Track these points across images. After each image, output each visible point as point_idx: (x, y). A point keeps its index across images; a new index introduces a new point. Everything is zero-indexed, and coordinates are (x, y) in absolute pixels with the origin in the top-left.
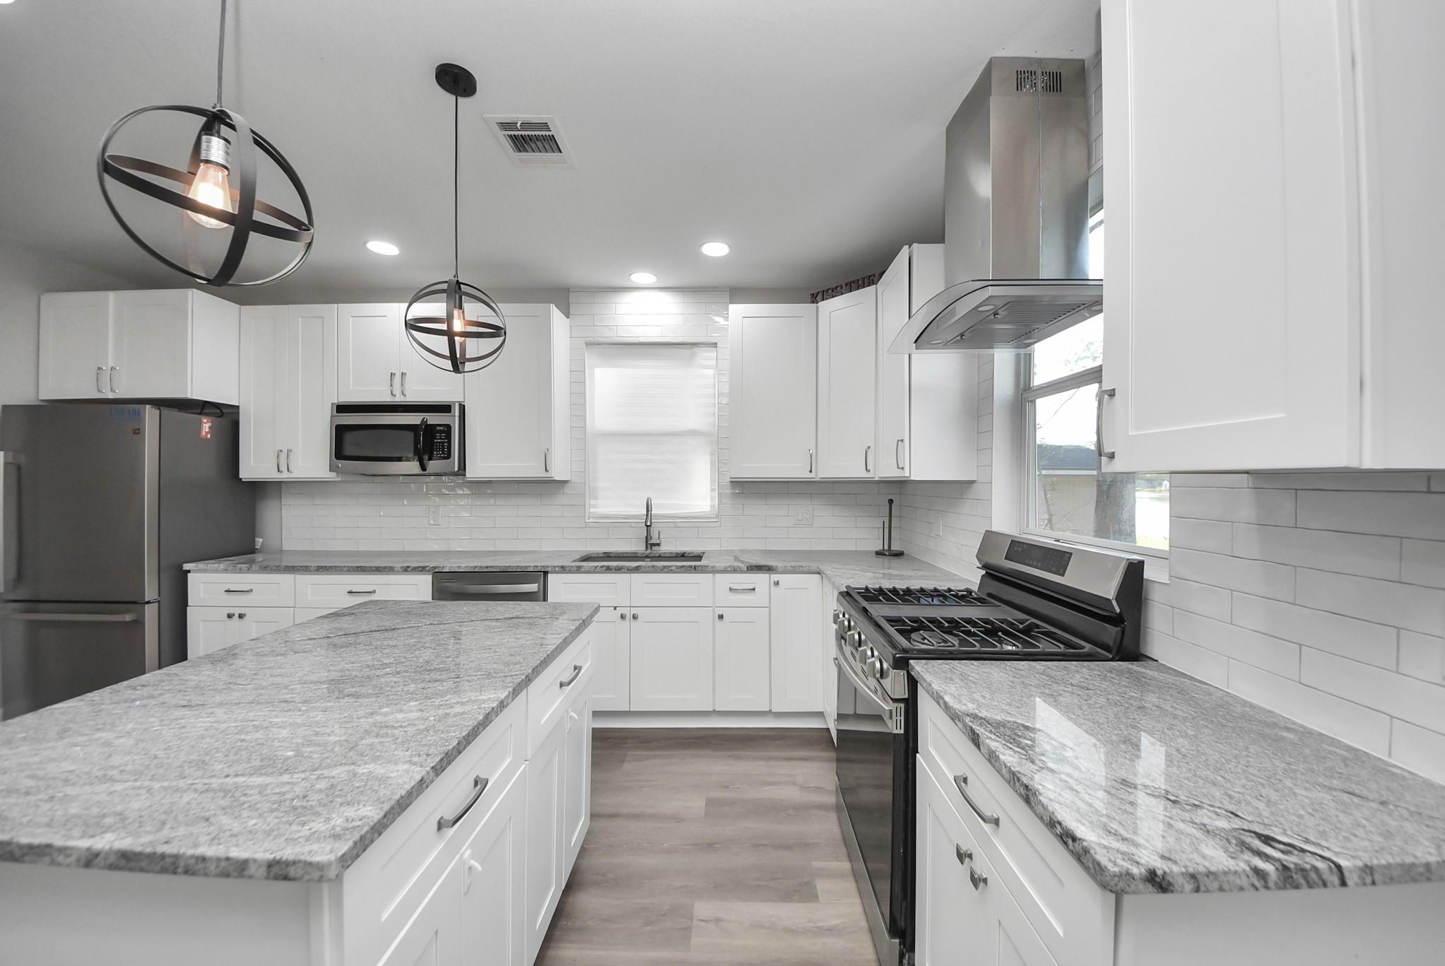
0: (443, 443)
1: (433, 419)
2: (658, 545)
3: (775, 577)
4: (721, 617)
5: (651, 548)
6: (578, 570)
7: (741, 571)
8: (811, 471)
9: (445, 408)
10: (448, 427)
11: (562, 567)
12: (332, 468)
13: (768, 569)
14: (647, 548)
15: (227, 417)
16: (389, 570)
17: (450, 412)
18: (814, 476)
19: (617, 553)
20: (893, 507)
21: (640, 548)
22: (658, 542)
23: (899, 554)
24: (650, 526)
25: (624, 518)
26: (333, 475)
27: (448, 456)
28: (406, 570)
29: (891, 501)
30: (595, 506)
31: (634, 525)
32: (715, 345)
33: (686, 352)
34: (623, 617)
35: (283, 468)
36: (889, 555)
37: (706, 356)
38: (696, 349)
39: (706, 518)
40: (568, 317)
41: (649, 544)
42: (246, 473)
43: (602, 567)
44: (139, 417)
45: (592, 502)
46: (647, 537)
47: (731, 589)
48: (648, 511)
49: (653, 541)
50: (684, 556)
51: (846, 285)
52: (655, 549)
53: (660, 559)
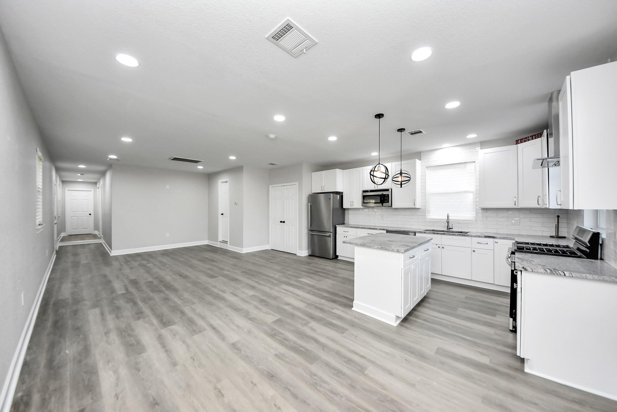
0: (387, 199)
1: (385, 193)
2: (452, 229)
3: (496, 240)
4: (474, 251)
5: (449, 230)
6: (425, 233)
7: (482, 237)
8: (515, 205)
9: (388, 190)
10: (388, 195)
11: (420, 232)
12: (362, 205)
13: (493, 237)
14: (447, 229)
15: (341, 194)
16: (376, 229)
17: (389, 191)
18: (517, 206)
19: (436, 230)
20: (559, 218)
21: (446, 229)
22: (452, 227)
23: (562, 238)
24: (448, 222)
25: (439, 220)
26: (362, 207)
27: (388, 202)
28: (380, 229)
30: (429, 216)
31: (442, 222)
32: (474, 162)
33: (463, 165)
34: (439, 247)
35: (352, 205)
36: (556, 237)
37: (471, 167)
38: (467, 164)
40: (420, 160)
41: (448, 228)
42: (344, 207)
43: (432, 232)
44: (330, 195)
45: (428, 214)
46: (447, 226)
47: (478, 243)
48: (448, 217)
49: (450, 227)
50: (461, 232)
51: (531, 136)
52: (450, 230)
53: (452, 232)
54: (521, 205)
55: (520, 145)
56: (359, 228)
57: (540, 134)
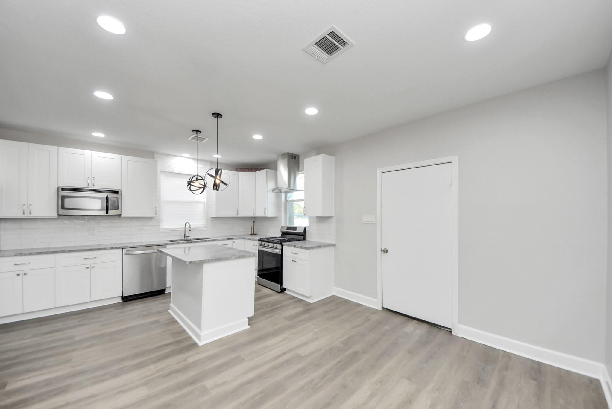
2: (189, 237)
3: (233, 241)
8: (238, 214)
10: (117, 199)
14: (185, 238)
16: (105, 249)
21: (183, 238)
22: (189, 236)
23: (256, 234)
24: (186, 231)
28: (112, 248)
29: (254, 222)
31: (179, 231)
36: (254, 235)
39: (201, 228)
41: (185, 236)
46: (185, 235)
48: (185, 226)
49: (187, 236)
50: (198, 239)
51: (246, 169)
52: (187, 238)
53: (190, 240)
54: (241, 214)
55: (241, 173)
56: (63, 252)
57: (252, 169)
